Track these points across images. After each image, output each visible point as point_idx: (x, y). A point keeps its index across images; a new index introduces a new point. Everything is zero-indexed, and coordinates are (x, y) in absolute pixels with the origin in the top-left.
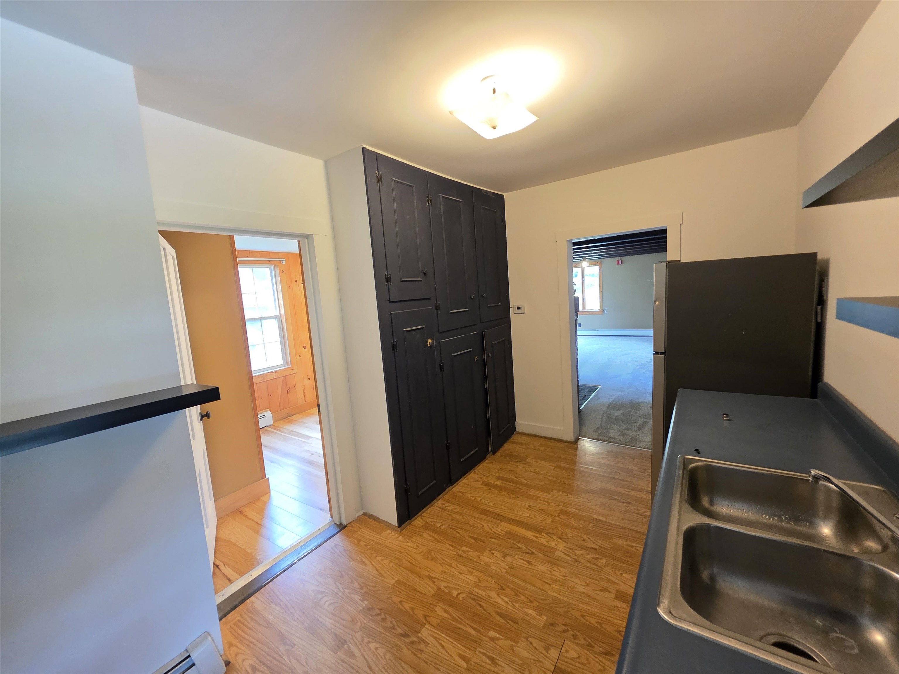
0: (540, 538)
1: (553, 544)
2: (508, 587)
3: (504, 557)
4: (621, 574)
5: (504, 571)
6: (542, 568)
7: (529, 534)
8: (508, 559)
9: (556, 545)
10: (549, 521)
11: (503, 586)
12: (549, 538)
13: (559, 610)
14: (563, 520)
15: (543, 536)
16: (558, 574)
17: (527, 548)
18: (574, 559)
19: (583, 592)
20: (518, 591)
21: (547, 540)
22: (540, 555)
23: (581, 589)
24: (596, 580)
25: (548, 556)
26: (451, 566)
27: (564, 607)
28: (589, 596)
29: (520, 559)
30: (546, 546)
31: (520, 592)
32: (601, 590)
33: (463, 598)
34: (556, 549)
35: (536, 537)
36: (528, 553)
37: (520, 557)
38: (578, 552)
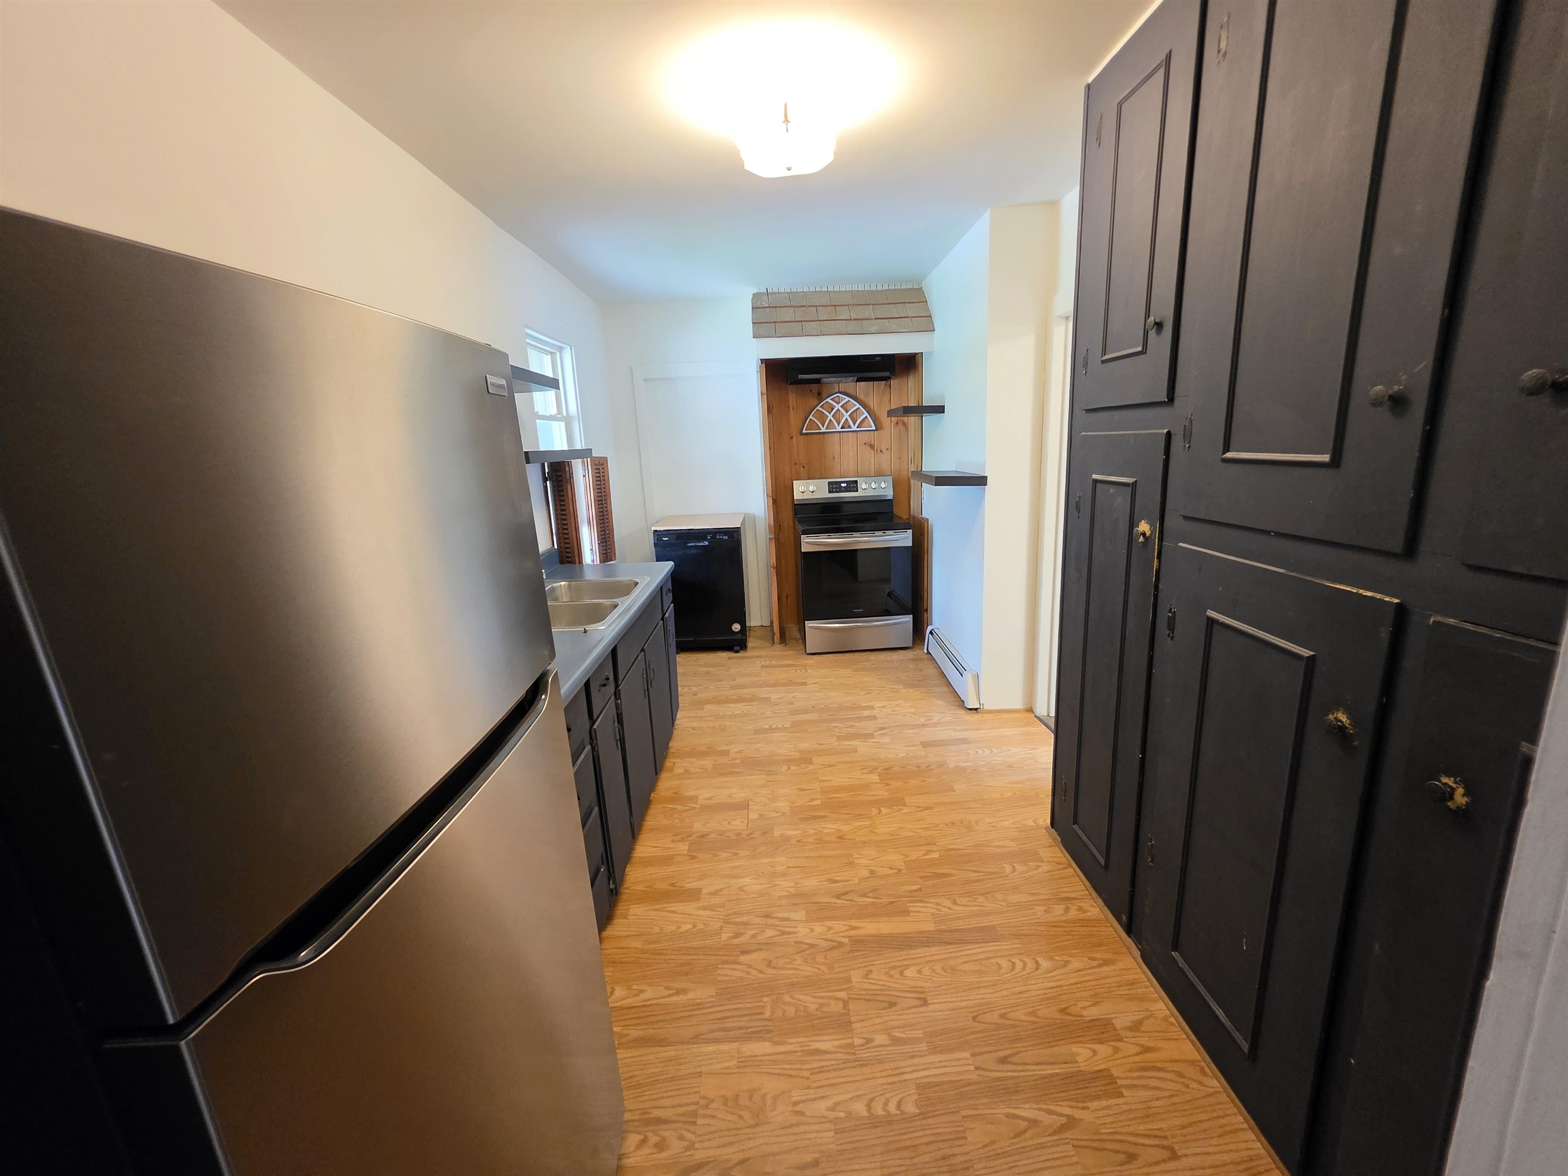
0: (846, 928)
1: (819, 928)
2: (835, 842)
3: (872, 872)
4: (695, 926)
5: (856, 856)
6: (811, 883)
7: (869, 927)
8: (865, 873)
9: (812, 930)
10: (856, 977)
11: (843, 840)
12: (830, 937)
13: (764, 848)
14: (830, 998)
15: (844, 937)
16: (785, 885)
17: (851, 900)
18: (773, 918)
19: (744, 877)
20: (821, 844)
21: (831, 932)
22: (826, 899)
23: (747, 880)
24: (729, 901)
25: (814, 903)
26: (923, 829)
27: (760, 853)
28: (734, 877)
29: (849, 881)
30: (827, 918)
31: (817, 844)
32: (721, 890)
33: (872, 811)
34: (807, 921)
35: (853, 928)
36: (845, 894)
37: (851, 882)
38: (770, 933)
